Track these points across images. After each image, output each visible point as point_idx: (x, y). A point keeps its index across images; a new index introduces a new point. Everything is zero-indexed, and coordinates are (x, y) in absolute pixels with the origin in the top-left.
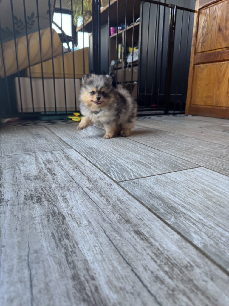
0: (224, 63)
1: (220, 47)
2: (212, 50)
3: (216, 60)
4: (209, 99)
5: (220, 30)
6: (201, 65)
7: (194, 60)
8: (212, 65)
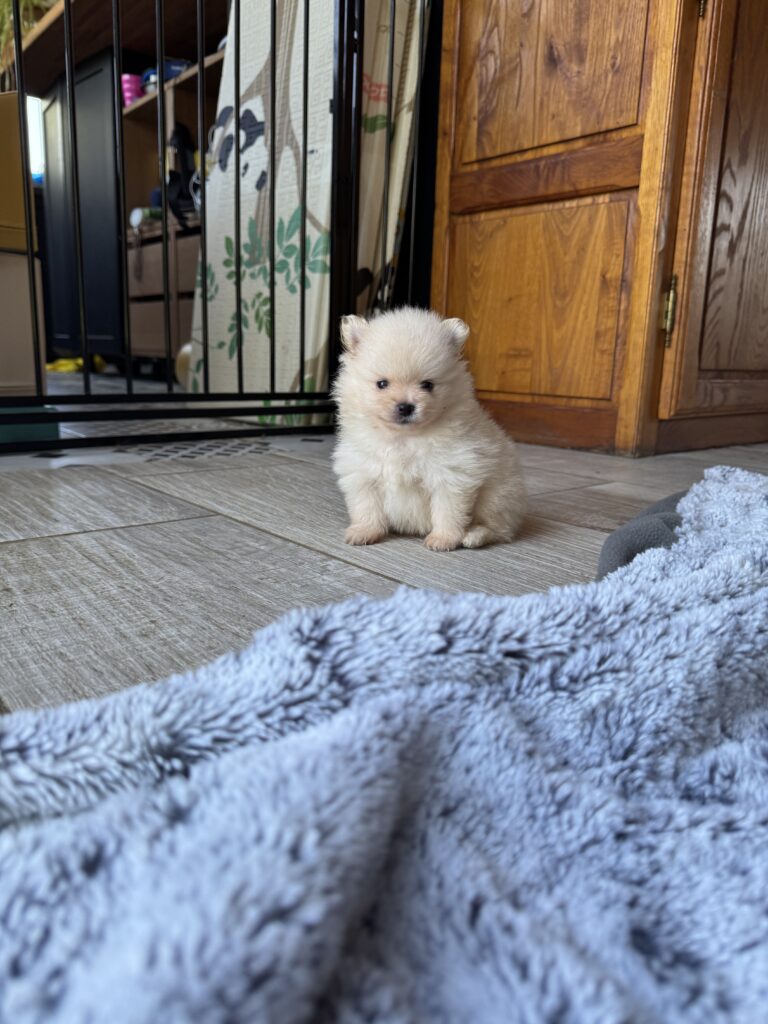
0: (578, 207)
1: (557, 138)
2: (523, 151)
3: (541, 191)
4: (518, 364)
5: (552, 61)
6: (483, 216)
7: (451, 195)
8: (525, 214)
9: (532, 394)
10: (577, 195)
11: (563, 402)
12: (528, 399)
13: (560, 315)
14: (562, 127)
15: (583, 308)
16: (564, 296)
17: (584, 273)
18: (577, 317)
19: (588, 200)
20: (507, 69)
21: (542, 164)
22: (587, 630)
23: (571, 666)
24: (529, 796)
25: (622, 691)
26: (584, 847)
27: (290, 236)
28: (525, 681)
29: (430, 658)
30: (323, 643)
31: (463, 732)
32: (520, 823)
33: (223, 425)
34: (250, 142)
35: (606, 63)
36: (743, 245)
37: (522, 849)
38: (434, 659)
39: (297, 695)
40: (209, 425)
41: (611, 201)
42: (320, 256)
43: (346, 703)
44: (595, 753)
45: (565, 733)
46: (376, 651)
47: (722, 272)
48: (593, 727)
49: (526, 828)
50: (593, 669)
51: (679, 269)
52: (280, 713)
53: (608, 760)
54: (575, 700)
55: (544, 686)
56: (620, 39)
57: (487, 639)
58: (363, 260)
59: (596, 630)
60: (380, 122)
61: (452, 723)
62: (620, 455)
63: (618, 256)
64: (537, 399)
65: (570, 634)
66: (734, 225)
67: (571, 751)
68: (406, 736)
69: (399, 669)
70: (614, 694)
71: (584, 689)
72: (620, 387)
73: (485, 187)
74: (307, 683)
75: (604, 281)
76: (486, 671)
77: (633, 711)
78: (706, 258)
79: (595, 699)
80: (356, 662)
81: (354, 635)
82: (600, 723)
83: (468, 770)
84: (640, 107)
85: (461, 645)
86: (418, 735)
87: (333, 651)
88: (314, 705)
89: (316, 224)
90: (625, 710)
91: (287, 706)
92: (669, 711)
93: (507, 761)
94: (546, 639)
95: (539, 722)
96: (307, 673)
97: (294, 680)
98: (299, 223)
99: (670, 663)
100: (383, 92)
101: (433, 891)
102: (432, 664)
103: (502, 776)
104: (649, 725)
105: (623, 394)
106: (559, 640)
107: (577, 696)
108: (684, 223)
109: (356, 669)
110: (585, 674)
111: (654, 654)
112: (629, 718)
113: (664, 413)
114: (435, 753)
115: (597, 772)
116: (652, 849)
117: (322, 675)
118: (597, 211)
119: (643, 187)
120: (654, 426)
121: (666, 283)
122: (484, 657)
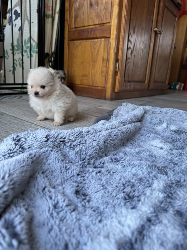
0: (97, 41)
1: (92, 24)
2: (85, 26)
3: (89, 36)
4: (85, 78)
5: (91, 5)
6: (76, 42)
7: (68, 36)
8: (85, 42)
9: (88, 85)
10: (97, 38)
11: (95, 87)
12: (87, 87)
13: (94, 66)
14: (93, 21)
15: (99, 65)
16: (94, 62)
17: (99, 57)
18: (97, 68)
19: (100, 40)
20: (81, 6)
21: (89, 30)
22: (78, 136)
23: (74, 143)
24: (61, 168)
25: (84, 147)
26: (71, 177)
27: (28, 44)
28: (65, 147)
29: (43, 143)
30: (19, 141)
31: (49, 157)
32: (58, 174)
33: (11, 91)
34: (16, 18)
35: (103, 7)
36: (134, 52)
37: (58, 179)
38: (44, 143)
39: (12, 151)
40: (7, 91)
41: (105, 40)
42: (35, 49)
43: (23, 153)
44: (77, 160)
45: (72, 157)
46: (31, 142)
47: (129, 58)
48: (77, 155)
49: (59, 175)
50: (78, 143)
51: (120, 57)
52: (8, 155)
53: (80, 161)
54: (74, 150)
55: (68, 147)
56: (106, 2)
57: (57, 138)
58: (47, 50)
59: (81, 136)
60: (50, 16)
61: (47, 155)
62: (107, 100)
63: (106, 53)
64: (89, 87)
65: (75, 137)
66: (132, 48)
67: (73, 160)
68: (35, 158)
69: (36, 145)
70: (82, 148)
71: (76, 148)
72: (107, 84)
73: (76, 34)
74: (14, 149)
75: (103, 59)
76: (56, 145)
77: (85, 151)
78: (125, 55)
79: (78, 150)
80: (26, 144)
81: (26, 139)
82: (79, 154)
83: (49, 165)
84: (111, 19)
85: (50, 140)
86: (38, 158)
87: (21, 142)
88: (16, 153)
89: (34, 41)
90: (84, 151)
91: (9, 154)
92: (93, 151)
93: (57, 162)
94: (70, 138)
95: (67, 155)
96: (14, 147)
97: (11, 148)
98: (29, 40)
99: (94, 142)
100: (51, 8)
101: (36, 187)
102: (44, 144)
103: (56, 165)
104: (88, 154)
105: (107, 86)
106: (72, 138)
107: (75, 149)
108: (121, 47)
109: (26, 146)
110: (77, 145)
111: (90, 140)
112: (84, 153)
113: (116, 90)
114: (42, 162)
115: (77, 164)
116: (84, 177)
117: (18, 147)
118: (101, 42)
119: (111, 37)
120: (114, 94)
121: (117, 60)
122: (56, 142)
